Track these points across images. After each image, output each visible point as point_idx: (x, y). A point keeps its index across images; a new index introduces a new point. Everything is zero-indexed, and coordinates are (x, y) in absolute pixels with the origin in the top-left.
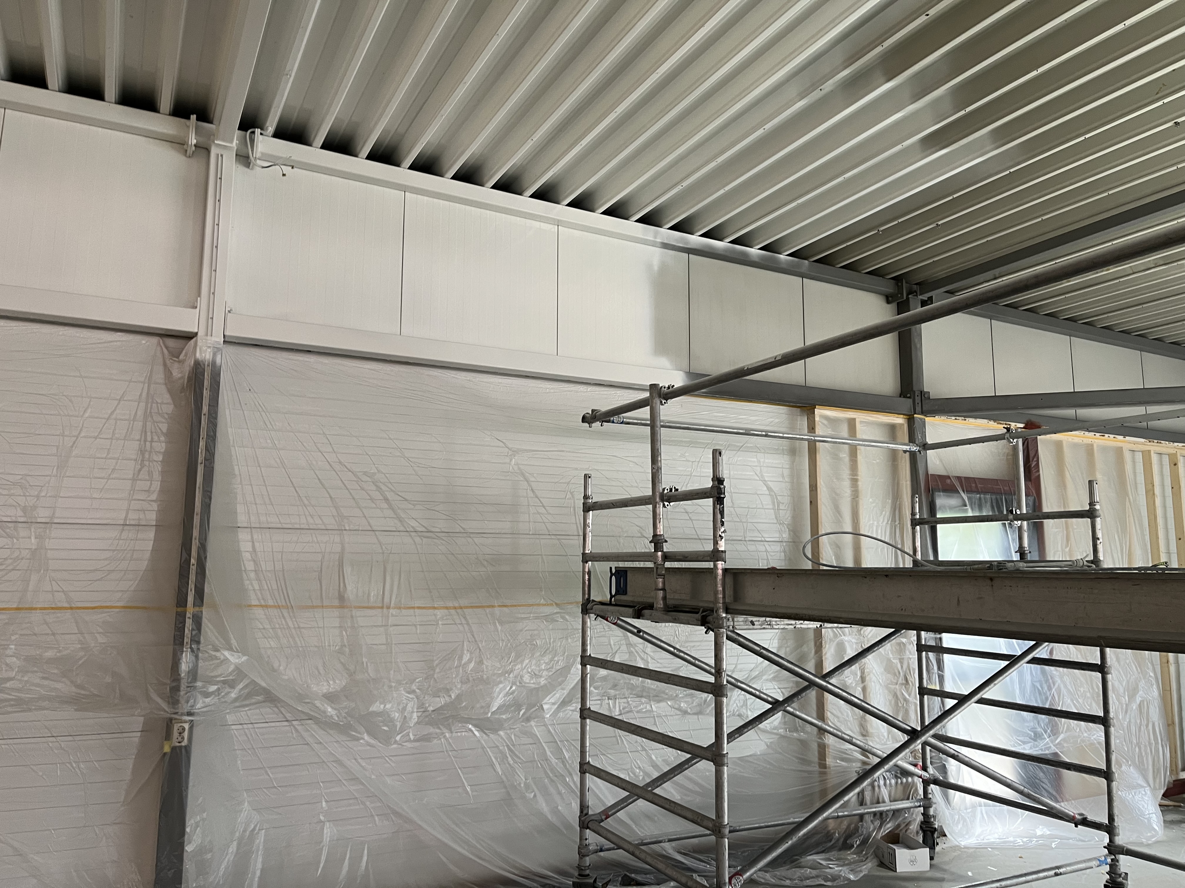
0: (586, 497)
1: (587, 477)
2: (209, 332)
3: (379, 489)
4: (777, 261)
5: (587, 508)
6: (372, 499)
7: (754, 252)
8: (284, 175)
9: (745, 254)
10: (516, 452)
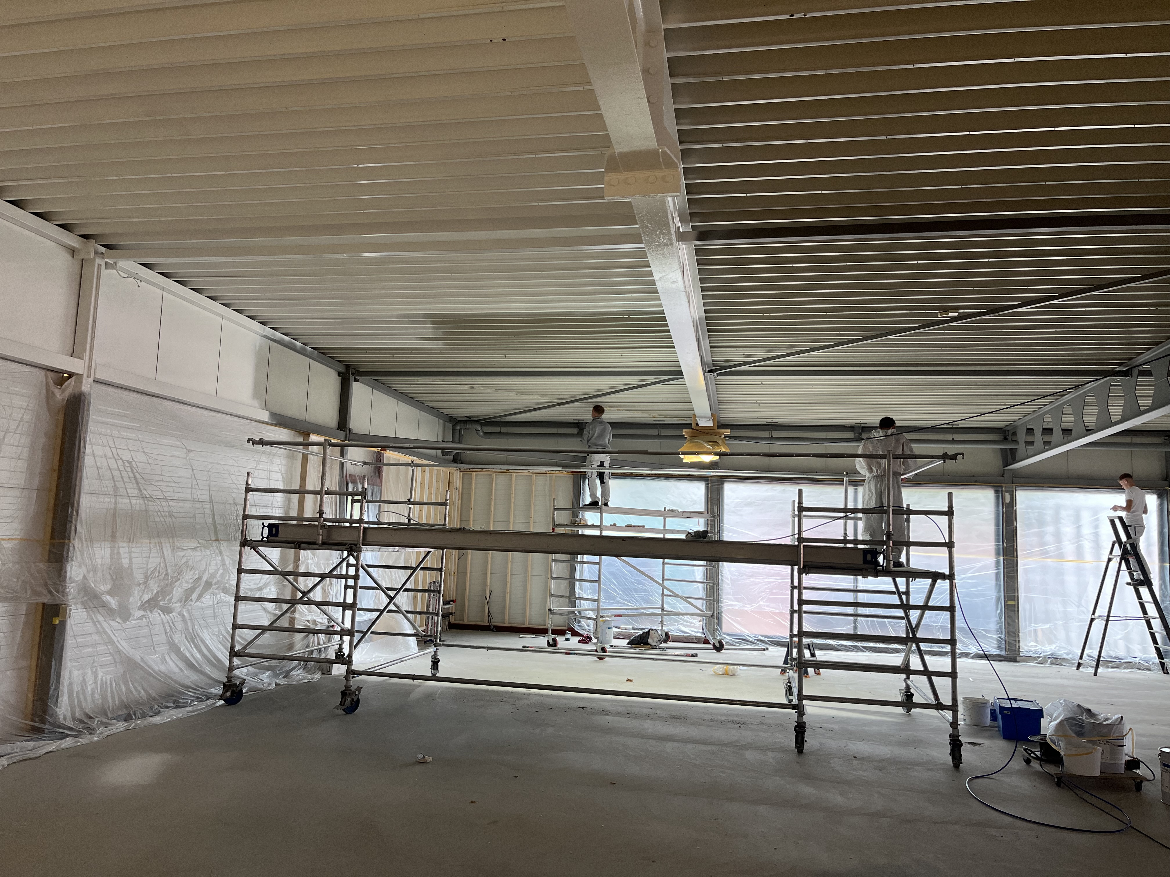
0: (247, 484)
1: (248, 473)
2: (89, 376)
3: (132, 471)
4: (305, 350)
5: (248, 490)
6: (129, 477)
7: (298, 344)
8: (139, 286)
9: (295, 345)
10: (189, 451)
